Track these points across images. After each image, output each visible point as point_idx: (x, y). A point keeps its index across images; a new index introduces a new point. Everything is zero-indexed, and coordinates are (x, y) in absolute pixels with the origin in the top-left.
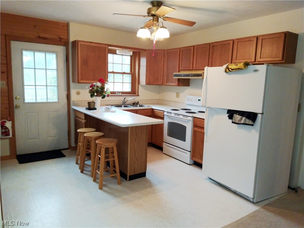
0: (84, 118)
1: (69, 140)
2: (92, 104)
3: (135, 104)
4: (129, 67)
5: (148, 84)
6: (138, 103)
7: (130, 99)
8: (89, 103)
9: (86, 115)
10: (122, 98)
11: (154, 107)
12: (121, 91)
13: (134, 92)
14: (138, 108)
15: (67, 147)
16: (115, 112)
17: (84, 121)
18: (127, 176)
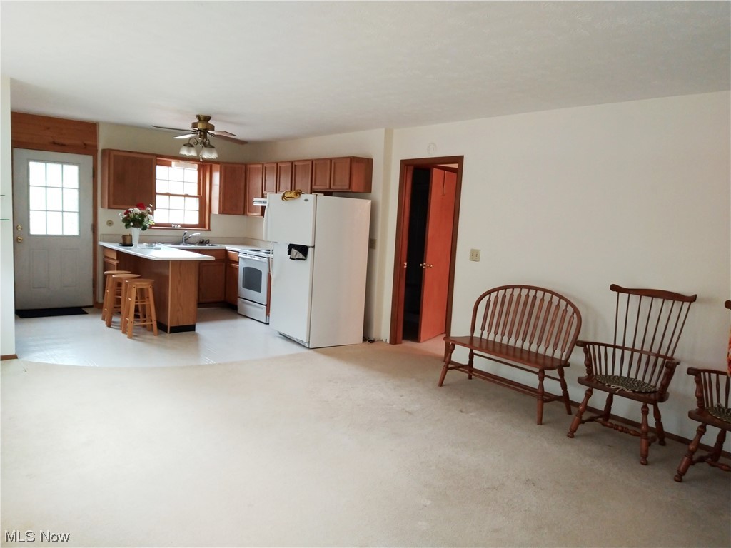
0: (115, 258)
1: (94, 293)
2: (128, 238)
3: (202, 243)
4: (196, 186)
5: (223, 213)
6: (207, 242)
7: (196, 234)
8: (124, 237)
9: (118, 253)
10: (183, 232)
11: (228, 247)
12: (182, 223)
13: (202, 225)
14: (207, 247)
15: (91, 304)
16: (160, 249)
17: (115, 262)
18: (167, 327)
